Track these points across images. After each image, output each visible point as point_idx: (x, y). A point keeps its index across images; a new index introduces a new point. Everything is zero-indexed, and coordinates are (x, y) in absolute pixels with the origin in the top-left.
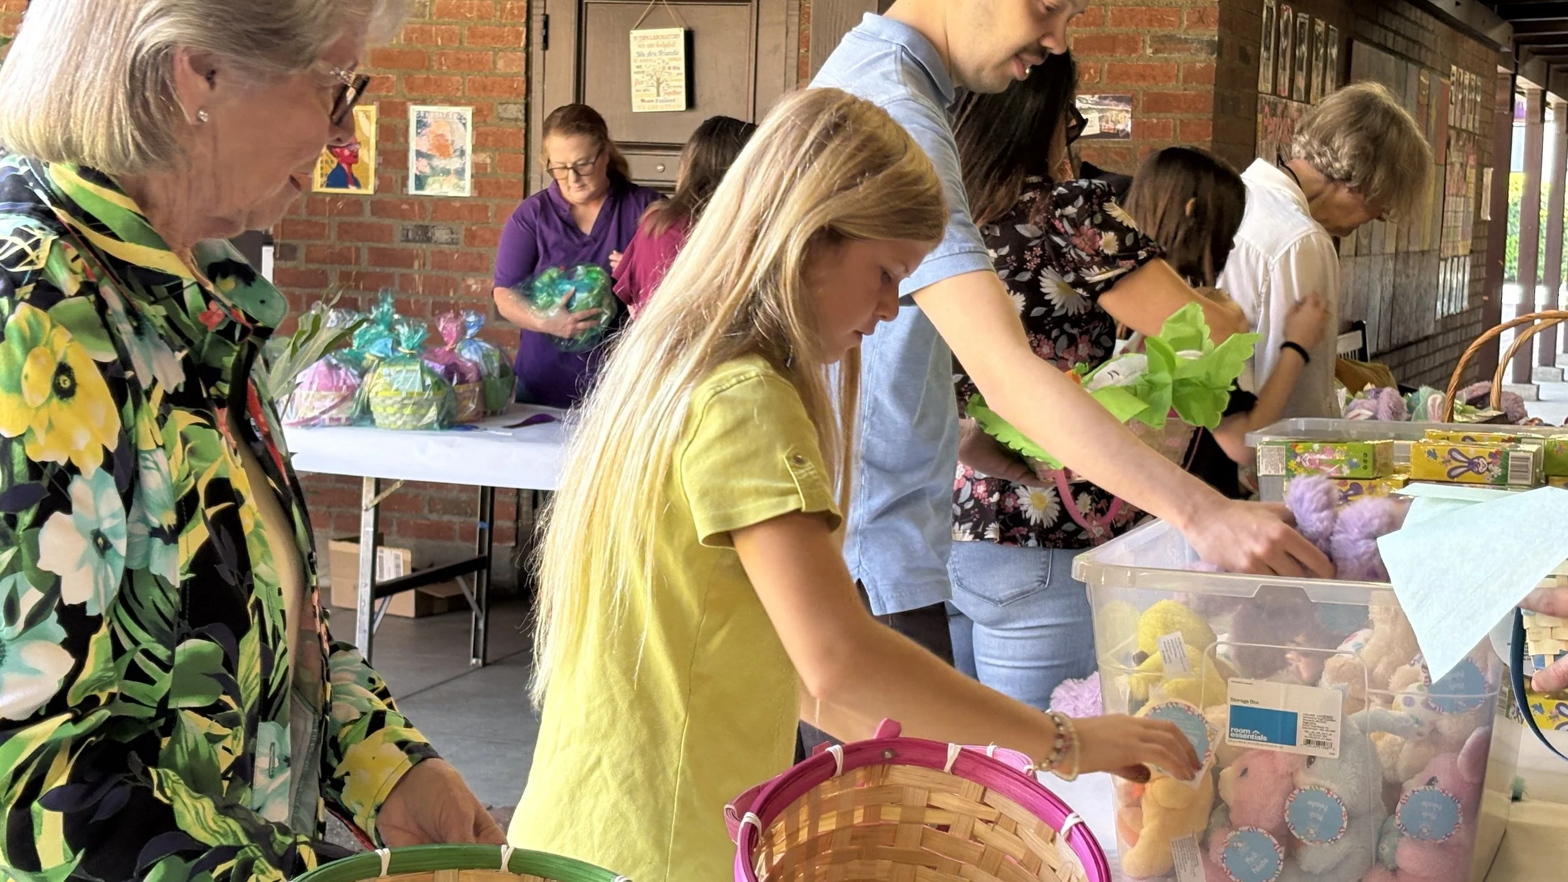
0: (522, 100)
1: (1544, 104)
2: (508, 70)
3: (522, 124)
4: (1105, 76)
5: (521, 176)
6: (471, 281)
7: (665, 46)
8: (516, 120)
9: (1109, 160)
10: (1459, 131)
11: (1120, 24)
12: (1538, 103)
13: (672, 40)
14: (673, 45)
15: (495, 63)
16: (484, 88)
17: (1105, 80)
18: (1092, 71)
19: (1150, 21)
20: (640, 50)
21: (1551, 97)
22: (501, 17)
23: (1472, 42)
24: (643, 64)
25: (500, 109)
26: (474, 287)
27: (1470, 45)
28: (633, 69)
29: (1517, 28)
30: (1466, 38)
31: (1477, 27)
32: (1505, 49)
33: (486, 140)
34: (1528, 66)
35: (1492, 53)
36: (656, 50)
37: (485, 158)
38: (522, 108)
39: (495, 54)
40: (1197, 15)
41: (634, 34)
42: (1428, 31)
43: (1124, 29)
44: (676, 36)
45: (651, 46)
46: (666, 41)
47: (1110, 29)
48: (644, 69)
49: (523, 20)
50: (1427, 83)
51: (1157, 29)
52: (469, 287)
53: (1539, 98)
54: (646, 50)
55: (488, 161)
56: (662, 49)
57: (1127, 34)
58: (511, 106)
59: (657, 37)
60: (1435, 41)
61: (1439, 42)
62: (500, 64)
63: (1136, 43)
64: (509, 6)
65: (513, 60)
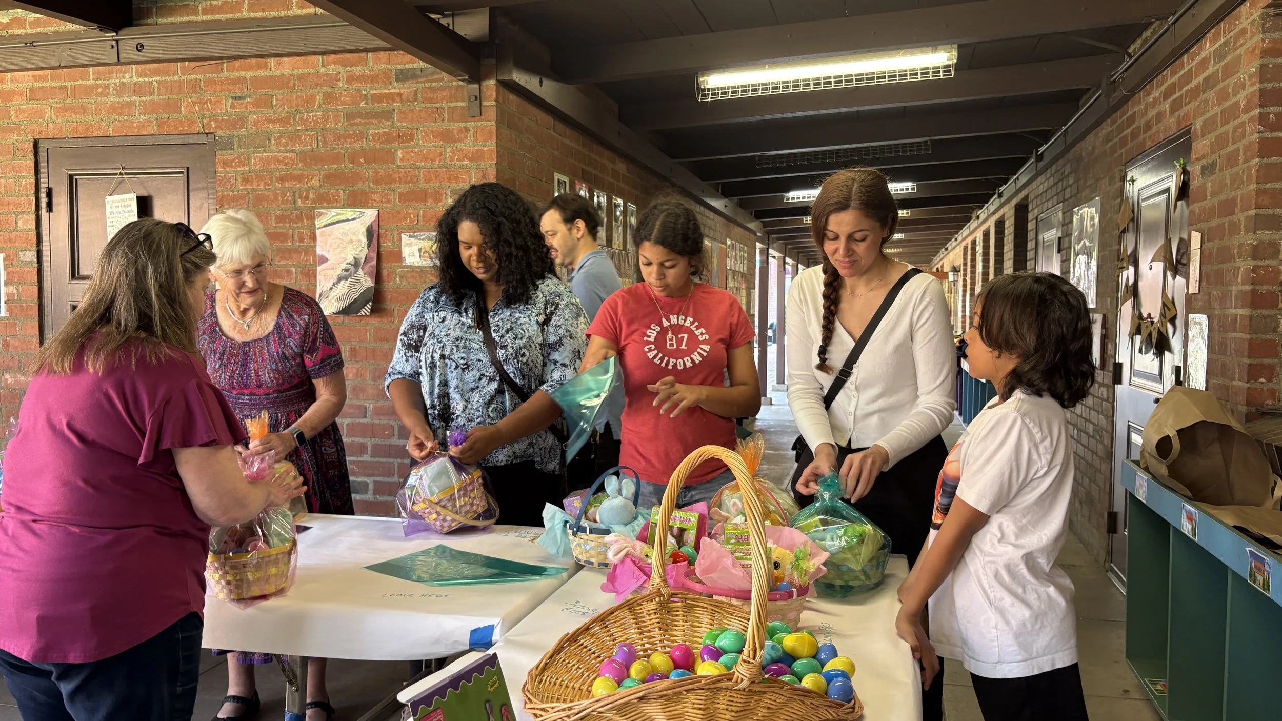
0: (35, 248)
1: (784, 263)
2: (25, 227)
3: (36, 265)
4: (421, 219)
5: (36, 301)
6: (7, 376)
7: (126, 207)
8: (32, 262)
9: (427, 280)
10: (735, 273)
11: (429, 182)
12: (782, 262)
13: (129, 202)
14: (130, 206)
15: (16, 223)
16: (10, 241)
17: (421, 222)
18: (412, 216)
19: (449, 179)
20: (111, 210)
21: (788, 260)
22: (19, 190)
23: (739, 228)
24: (114, 220)
25: (21, 254)
26: (10, 380)
27: (738, 230)
28: (108, 224)
29: (765, 225)
30: (736, 226)
31: (740, 220)
32: (759, 234)
33: (13, 276)
34: (775, 245)
35: (752, 236)
36: (120, 210)
37: (12, 289)
38: (35, 253)
39: (17, 217)
40: (481, 174)
41: (108, 199)
42: (710, 219)
43: (432, 185)
44: (132, 199)
45: (117, 207)
46: (126, 203)
47: (422, 185)
48: (114, 223)
49: (33, 192)
50: (710, 245)
51: (454, 184)
52: (7, 380)
53: (782, 260)
54: (115, 210)
55: (15, 291)
56: (124, 209)
57: (434, 188)
58: (27, 253)
59: (120, 201)
60: (715, 224)
61: (718, 225)
62: (20, 223)
63: (441, 195)
64: (23, 183)
65: (28, 221)
